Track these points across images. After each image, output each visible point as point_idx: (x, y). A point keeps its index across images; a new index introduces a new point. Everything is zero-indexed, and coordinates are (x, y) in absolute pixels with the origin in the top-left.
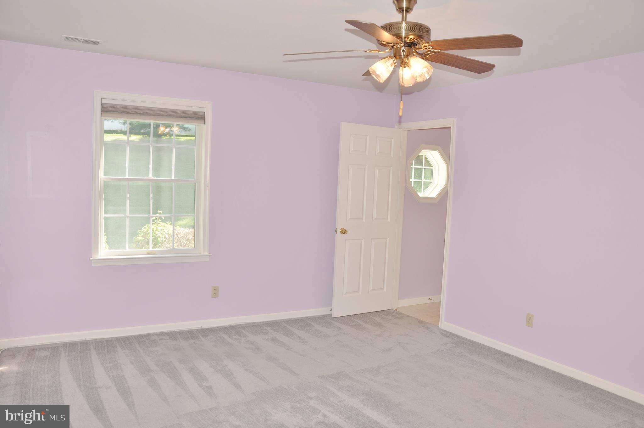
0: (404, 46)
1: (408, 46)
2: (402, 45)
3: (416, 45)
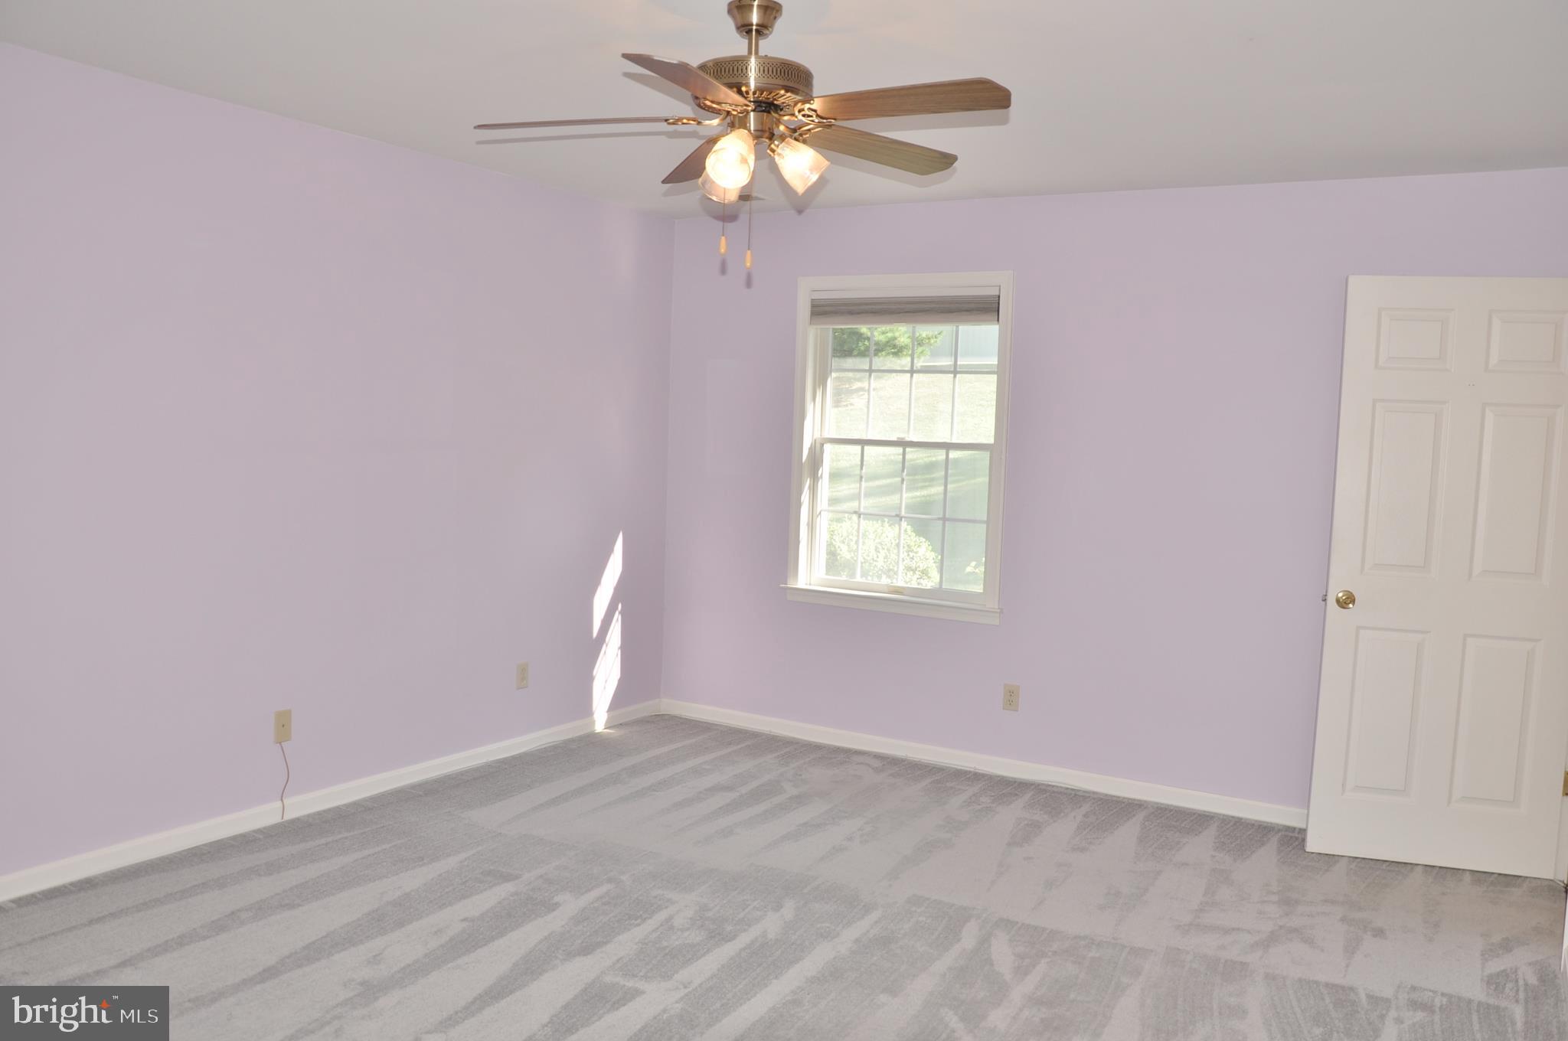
0: (754, 111)
1: (763, 111)
2: (750, 108)
3: (781, 110)
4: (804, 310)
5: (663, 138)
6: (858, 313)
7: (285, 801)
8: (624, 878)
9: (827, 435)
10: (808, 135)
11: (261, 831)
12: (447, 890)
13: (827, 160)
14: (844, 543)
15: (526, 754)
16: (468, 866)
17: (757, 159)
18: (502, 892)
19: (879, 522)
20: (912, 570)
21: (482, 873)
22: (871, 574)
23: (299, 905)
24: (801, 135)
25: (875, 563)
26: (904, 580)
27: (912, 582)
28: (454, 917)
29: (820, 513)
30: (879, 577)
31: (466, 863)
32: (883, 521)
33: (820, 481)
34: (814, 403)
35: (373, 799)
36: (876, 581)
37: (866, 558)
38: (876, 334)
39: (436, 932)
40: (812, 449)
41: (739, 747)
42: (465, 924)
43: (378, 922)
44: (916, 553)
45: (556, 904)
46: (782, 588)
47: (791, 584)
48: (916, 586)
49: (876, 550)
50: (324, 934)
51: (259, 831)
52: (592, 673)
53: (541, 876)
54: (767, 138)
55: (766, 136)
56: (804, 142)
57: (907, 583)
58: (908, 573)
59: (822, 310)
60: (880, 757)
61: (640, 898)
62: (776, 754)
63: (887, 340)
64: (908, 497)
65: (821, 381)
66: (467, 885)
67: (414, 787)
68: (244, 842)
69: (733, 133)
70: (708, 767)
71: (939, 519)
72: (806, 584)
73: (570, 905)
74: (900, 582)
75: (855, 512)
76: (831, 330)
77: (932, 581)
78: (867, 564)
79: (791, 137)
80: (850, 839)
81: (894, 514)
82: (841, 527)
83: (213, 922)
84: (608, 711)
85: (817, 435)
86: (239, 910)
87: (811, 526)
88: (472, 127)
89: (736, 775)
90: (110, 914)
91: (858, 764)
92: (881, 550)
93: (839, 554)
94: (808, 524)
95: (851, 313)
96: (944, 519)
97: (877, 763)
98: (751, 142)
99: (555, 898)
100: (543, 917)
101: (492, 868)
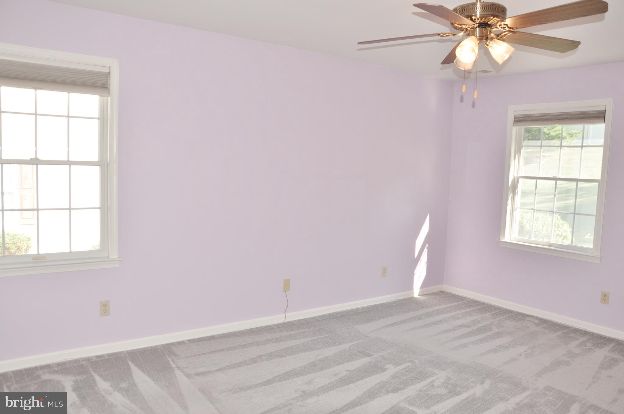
4: (511, 119)
5: (437, 43)
6: (536, 120)
7: (286, 314)
8: (416, 361)
9: (520, 175)
10: (505, 37)
11: (276, 325)
12: (343, 357)
13: (514, 48)
14: (528, 222)
15: (384, 304)
16: (353, 348)
17: (479, 49)
18: (365, 361)
19: (545, 214)
20: (560, 236)
21: (357, 352)
22: (539, 236)
23: (285, 356)
24: (501, 37)
25: (541, 232)
26: (555, 240)
27: (559, 241)
28: (343, 369)
29: (516, 209)
30: (543, 238)
31: (352, 347)
32: (547, 214)
33: (517, 195)
34: (515, 160)
35: (320, 317)
36: (541, 240)
37: (538, 230)
38: (551, 132)
39: (335, 375)
40: (513, 181)
41: (475, 308)
42: (347, 373)
43: (314, 367)
44: (562, 228)
45: (386, 369)
46: (498, 241)
47: (502, 239)
48: (561, 243)
49: (542, 226)
50: (292, 369)
51: (275, 325)
52: (414, 272)
53: (382, 356)
54: (485, 40)
55: (484, 38)
56: (503, 40)
57: (556, 241)
58: (557, 237)
59: (519, 120)
60: (539, 319)
61: (422, 371)
62: (491, 313)
63: (556, 135)
64: (557, 204)
65: (518, 151)
66: (351, 356)
67: (337, 313)
68: (269, 329)
69: (469, 38)
70: (460, 316)
71: (572, 213)
72: (509, 240)
73: (392, 370)
74: (553, 241)
75: (532, 209)
76: (523, 128)
77: (569, 241)
78: (538, 232)
79: (497, 38)
80: (520, 355)
81: (550, 210)
82: (527, 215)
83: (252, 359)
84: (420, 289)
85: (516, 175)
86: (262, 355)
87: (512, 215)
88: (357, 43)
89: (472, 321)
90: (218, 350)
91: (528, 321)
92: (544, 226)
93: (525, 227)
94: (510, 214)
95: (532, 121)
96: (574, 214)
97: (537, 321)
98: (477, 42)
99: (386, 366)
100: (379, 374)
101: (362, 350)
